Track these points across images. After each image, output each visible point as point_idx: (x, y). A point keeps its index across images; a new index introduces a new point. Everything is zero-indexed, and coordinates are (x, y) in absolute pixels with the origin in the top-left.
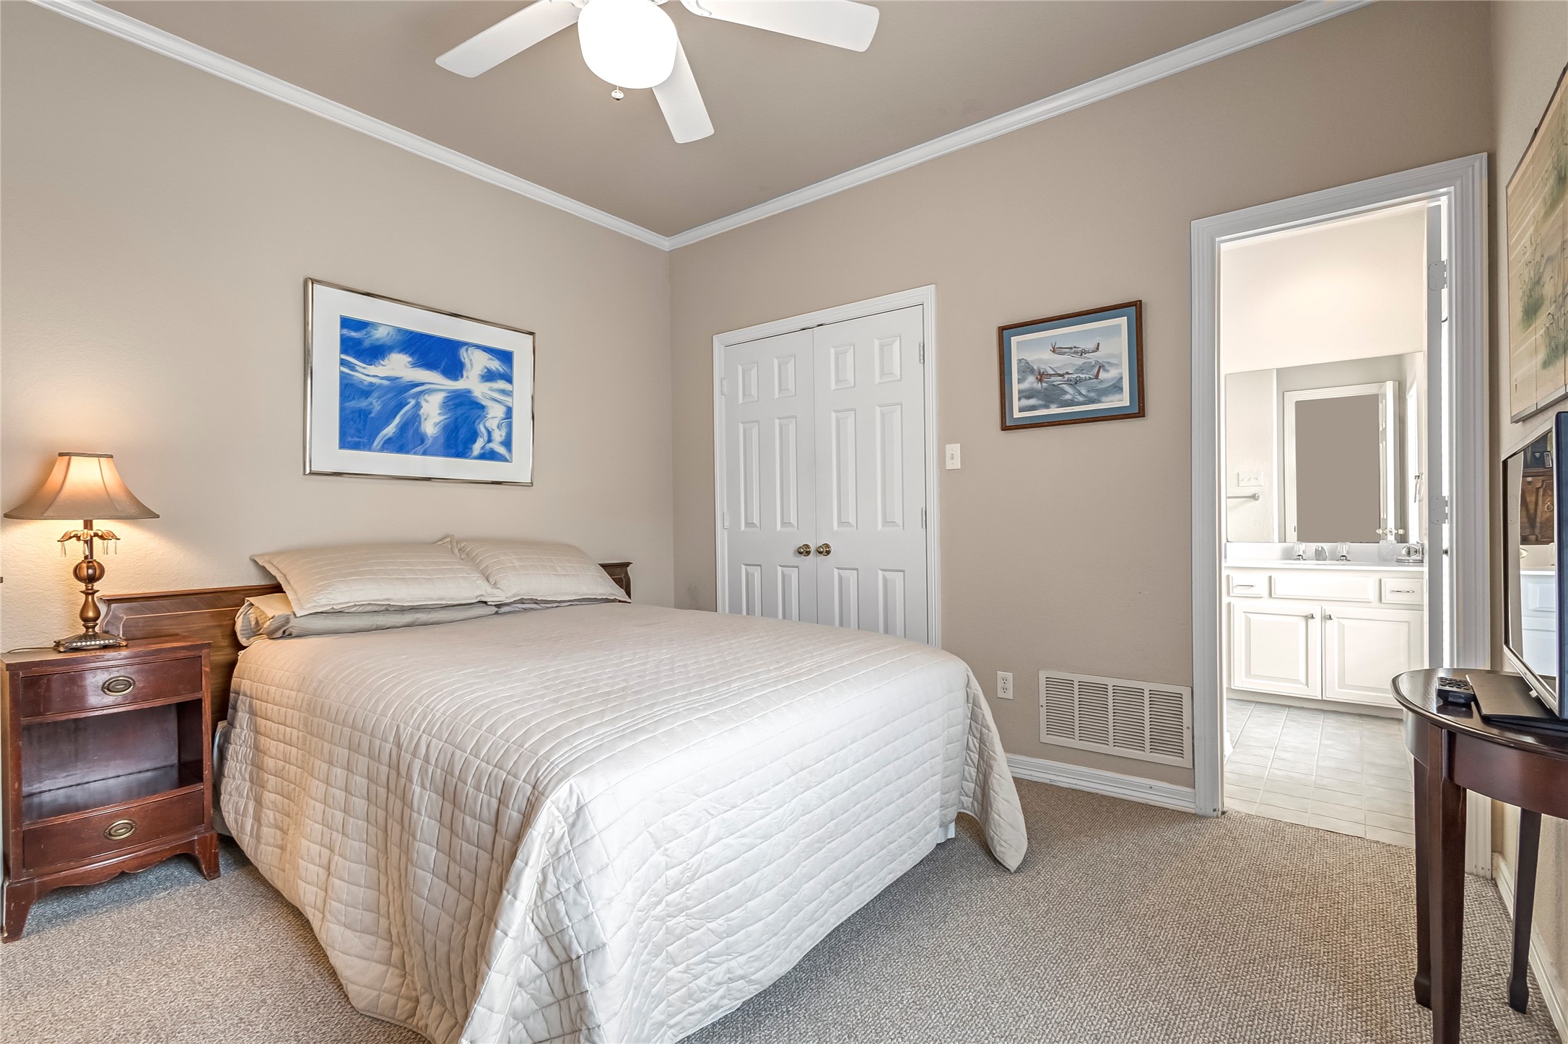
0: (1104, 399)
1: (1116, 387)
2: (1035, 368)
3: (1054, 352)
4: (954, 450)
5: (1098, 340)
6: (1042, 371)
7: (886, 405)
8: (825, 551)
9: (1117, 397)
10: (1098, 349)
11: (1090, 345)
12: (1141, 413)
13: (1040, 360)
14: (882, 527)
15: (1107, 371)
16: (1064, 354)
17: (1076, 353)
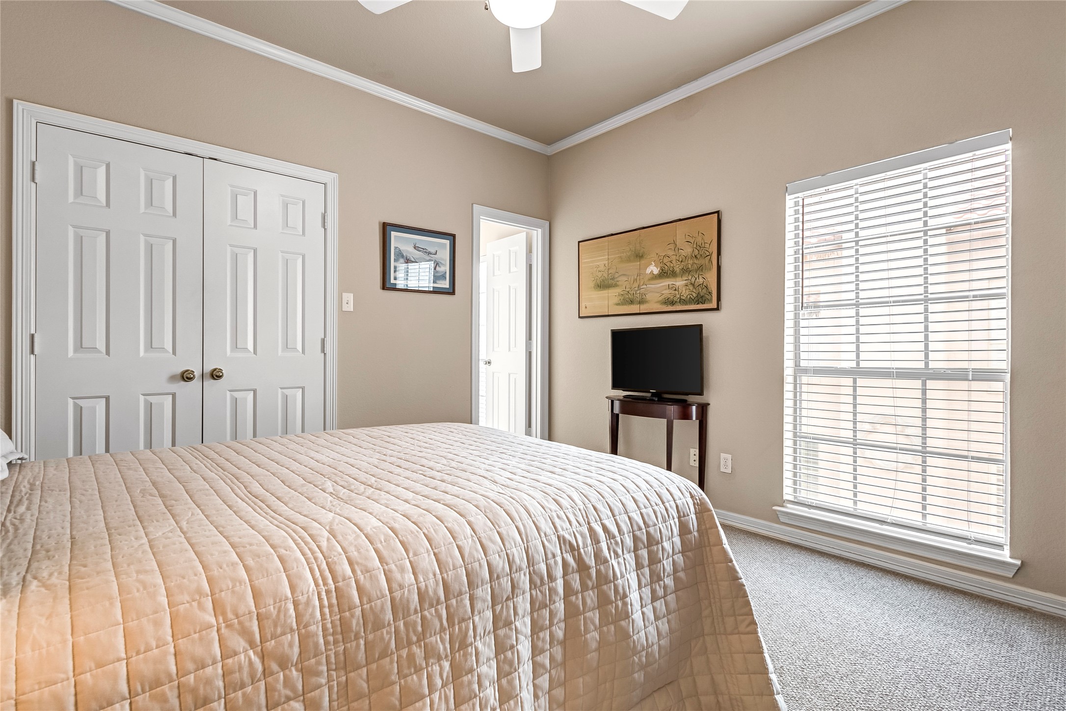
0: (438, 282)
1: (444, 276)
2: (404, 255)
3: (415, 248)
4: (349, 297)
5: (436, 248)
6: (408, 258)
7: (287, 253)
8: (216, 375)
9: (443, 282)
10: (436, 253)
11: (433, 251)
12: (453, 293)
13: (407, 251)
14: (282, 352)
15: (440, 267)
16: (420, 251)
17: (426, 252)
